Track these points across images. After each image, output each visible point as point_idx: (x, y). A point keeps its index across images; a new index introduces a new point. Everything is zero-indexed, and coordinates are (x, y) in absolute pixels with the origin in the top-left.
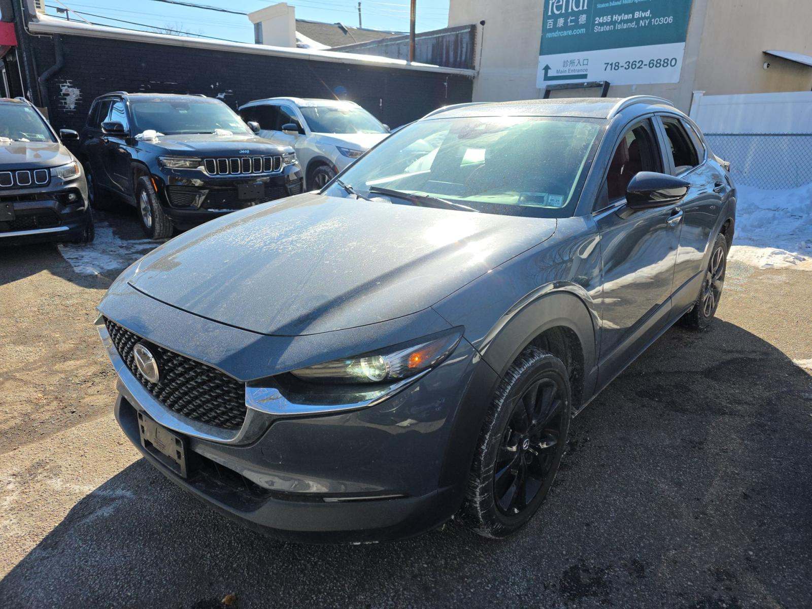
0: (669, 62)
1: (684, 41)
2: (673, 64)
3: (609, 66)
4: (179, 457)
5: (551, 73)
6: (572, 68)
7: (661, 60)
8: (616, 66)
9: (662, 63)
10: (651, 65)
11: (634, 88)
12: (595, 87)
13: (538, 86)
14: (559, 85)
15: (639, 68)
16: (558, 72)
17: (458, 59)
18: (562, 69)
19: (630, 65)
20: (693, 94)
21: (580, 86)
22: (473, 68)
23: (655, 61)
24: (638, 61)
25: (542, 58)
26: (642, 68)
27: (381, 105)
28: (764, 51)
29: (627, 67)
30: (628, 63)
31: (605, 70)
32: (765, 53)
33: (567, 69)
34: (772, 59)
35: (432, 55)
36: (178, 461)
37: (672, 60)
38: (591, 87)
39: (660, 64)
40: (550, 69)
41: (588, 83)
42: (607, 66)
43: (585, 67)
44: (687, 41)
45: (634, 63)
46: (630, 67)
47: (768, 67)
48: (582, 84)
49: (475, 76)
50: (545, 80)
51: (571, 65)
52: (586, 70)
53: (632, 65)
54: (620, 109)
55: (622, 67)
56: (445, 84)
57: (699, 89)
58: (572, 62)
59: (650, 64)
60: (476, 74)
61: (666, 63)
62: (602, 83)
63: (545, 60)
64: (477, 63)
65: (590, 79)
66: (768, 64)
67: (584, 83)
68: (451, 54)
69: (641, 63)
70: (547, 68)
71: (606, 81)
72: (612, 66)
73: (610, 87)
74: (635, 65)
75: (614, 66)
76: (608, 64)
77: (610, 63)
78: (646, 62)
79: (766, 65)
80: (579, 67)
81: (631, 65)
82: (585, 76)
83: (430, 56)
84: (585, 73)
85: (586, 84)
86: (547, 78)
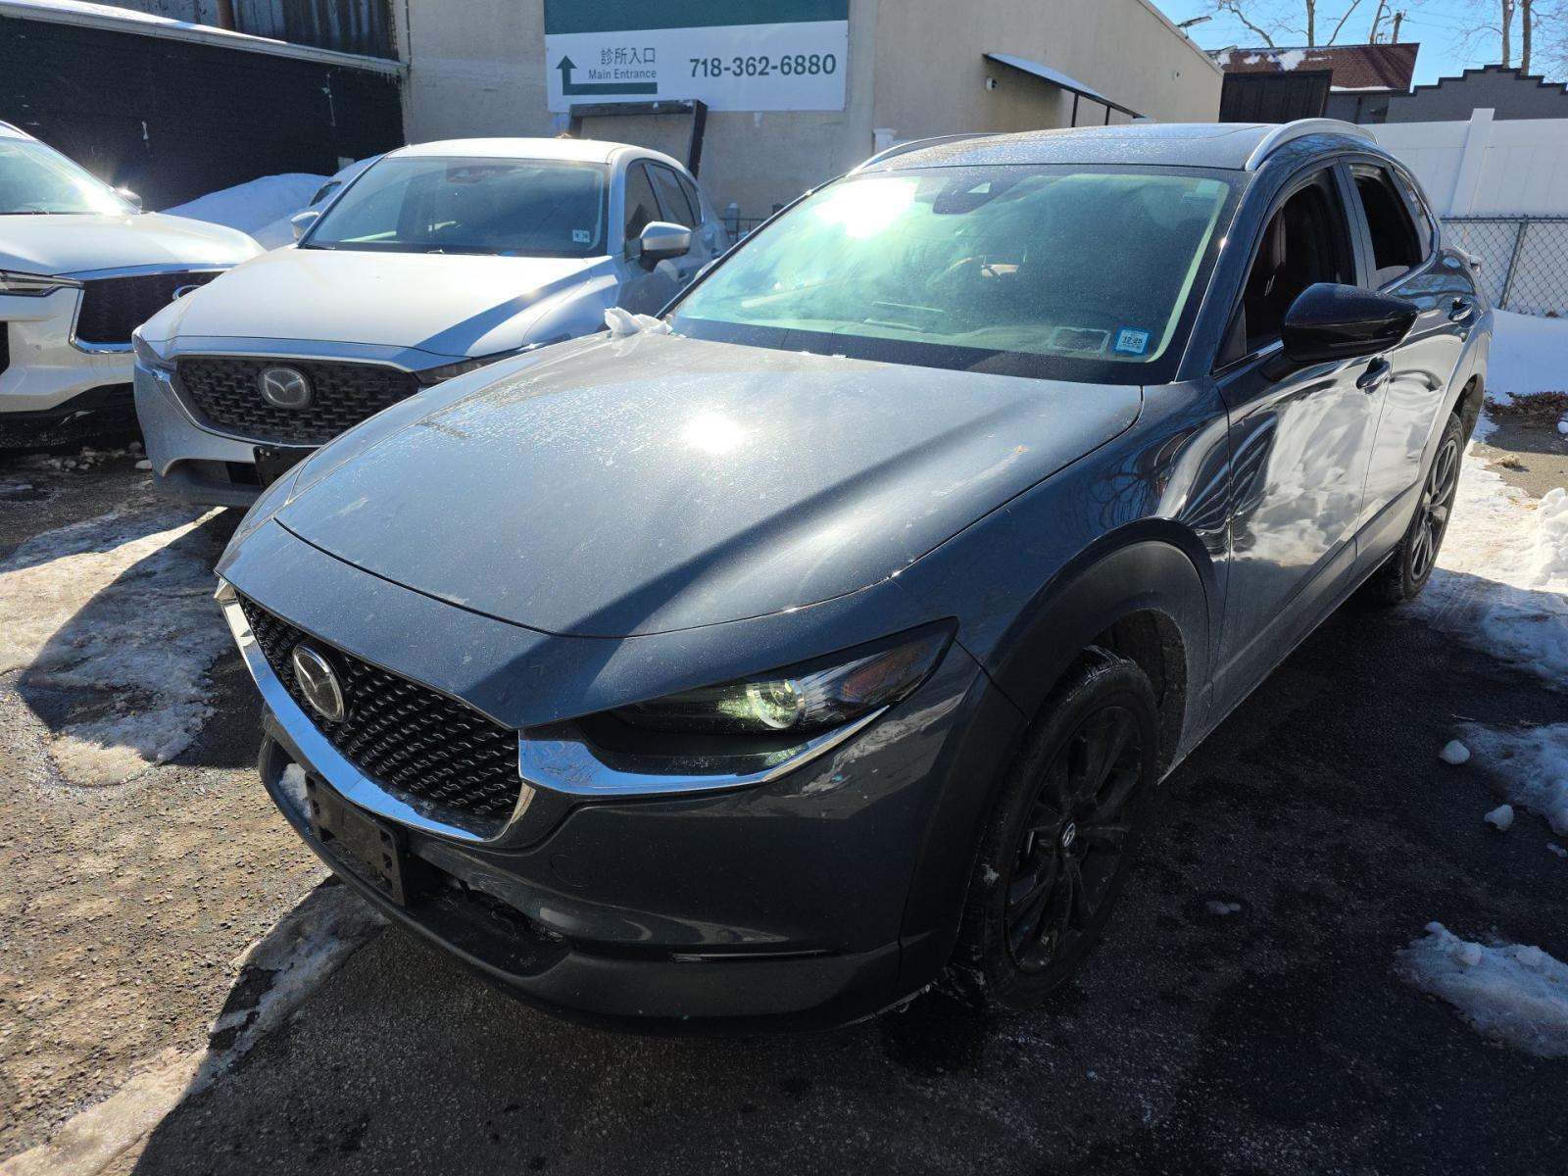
0: (821, 64)
1: (845, 17)
2: (829, 68)
3: (700, 69)
4: (389, 865)
5: (578, 77)
6: (622, 68)
7: (803, 58)
8: (715, 68)
9: (807, 64)
10: (786, 69)
11: (757, 118)
12: (674, 113)
13: (552, 108)
14: (597, 106)
15: (761, 73)
16: (592, 74)
17: (354, 33)
18: (600, 68)
19: (744, 66)
20: (874, 136)
21: (643, 110)
22: (394, 56)
23: (793, 59)
24: (758, 59)
25: (552, 40)
26: (767, 74)
27: (146, 137)
28: (985, 53)
29: (738, 71)
30: (738, 62)
31: (694, 75)
32: (987, 58)
33: (611, 68)
34: (1000, 72)
35: (286, 18)
36: (387, 873)
37: (826, 58)
38: (668, 112)
39: (804, 67)
40: (574, 67)
41: (662, 104)
42: (695, 67)
43: (649, 67)
44: (851, 16)
45: (751, 62)
46: (745, 71)
47: (993, 86)
48: (649, 105)
49: (403, 76)
50: (565, 92)
51: (619, 60)
52: (654, 74)
53: (748, 66)
54: (1272, 148)
55: (726, 69)
56: (326, 90)
57: (884, 127)
58: (620, 54)
59: (782, 65)
60: (403, 72)
61: (816, 65)
62: (690, 104)
63: (562, 45)
64: (401, 44)
65: (665, 94)
66: (994, 82)
67: (653, 102)
68: (334, 17)
69: (764, 62)
70: (566, 66)
71: (698, 102)
72: (706, 67)
73: (708, 116)
74: (754, 66)
75: (710, 67)
76: (697, 61)
77: (702, 60)
78: (775, 61)
79: (989, 83)
80: (636, 67)
81: (746, 66)
82: (651, 88)
83: (279, 23)
84: (650, 80)
85: (656, 105)
86: (569, 89)
